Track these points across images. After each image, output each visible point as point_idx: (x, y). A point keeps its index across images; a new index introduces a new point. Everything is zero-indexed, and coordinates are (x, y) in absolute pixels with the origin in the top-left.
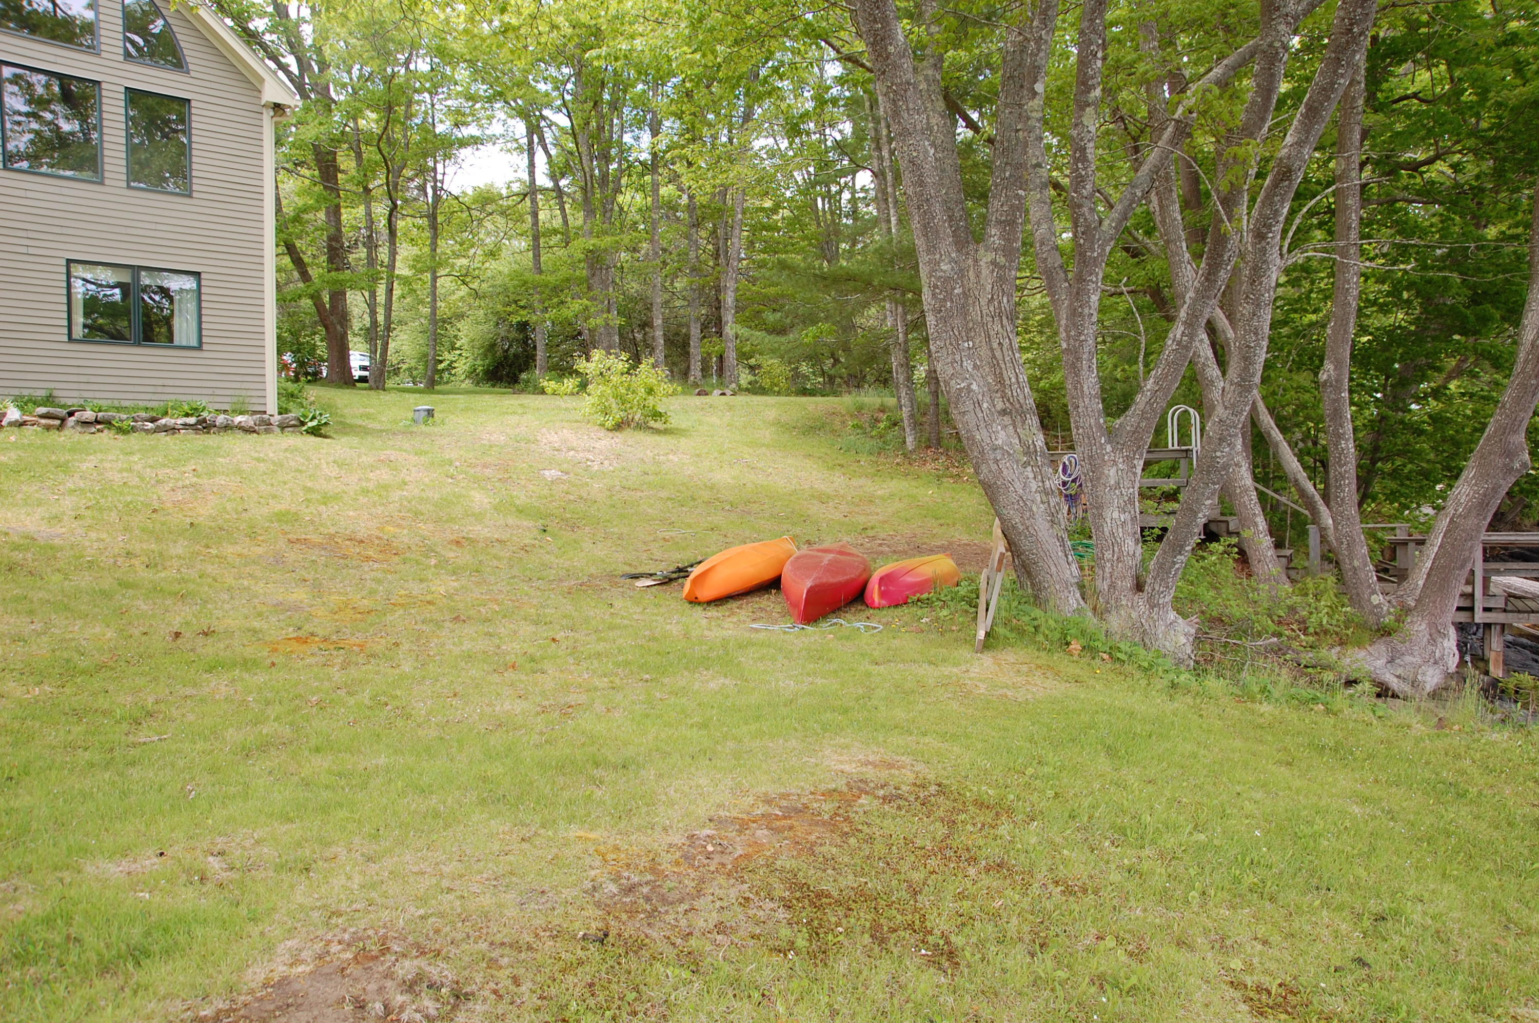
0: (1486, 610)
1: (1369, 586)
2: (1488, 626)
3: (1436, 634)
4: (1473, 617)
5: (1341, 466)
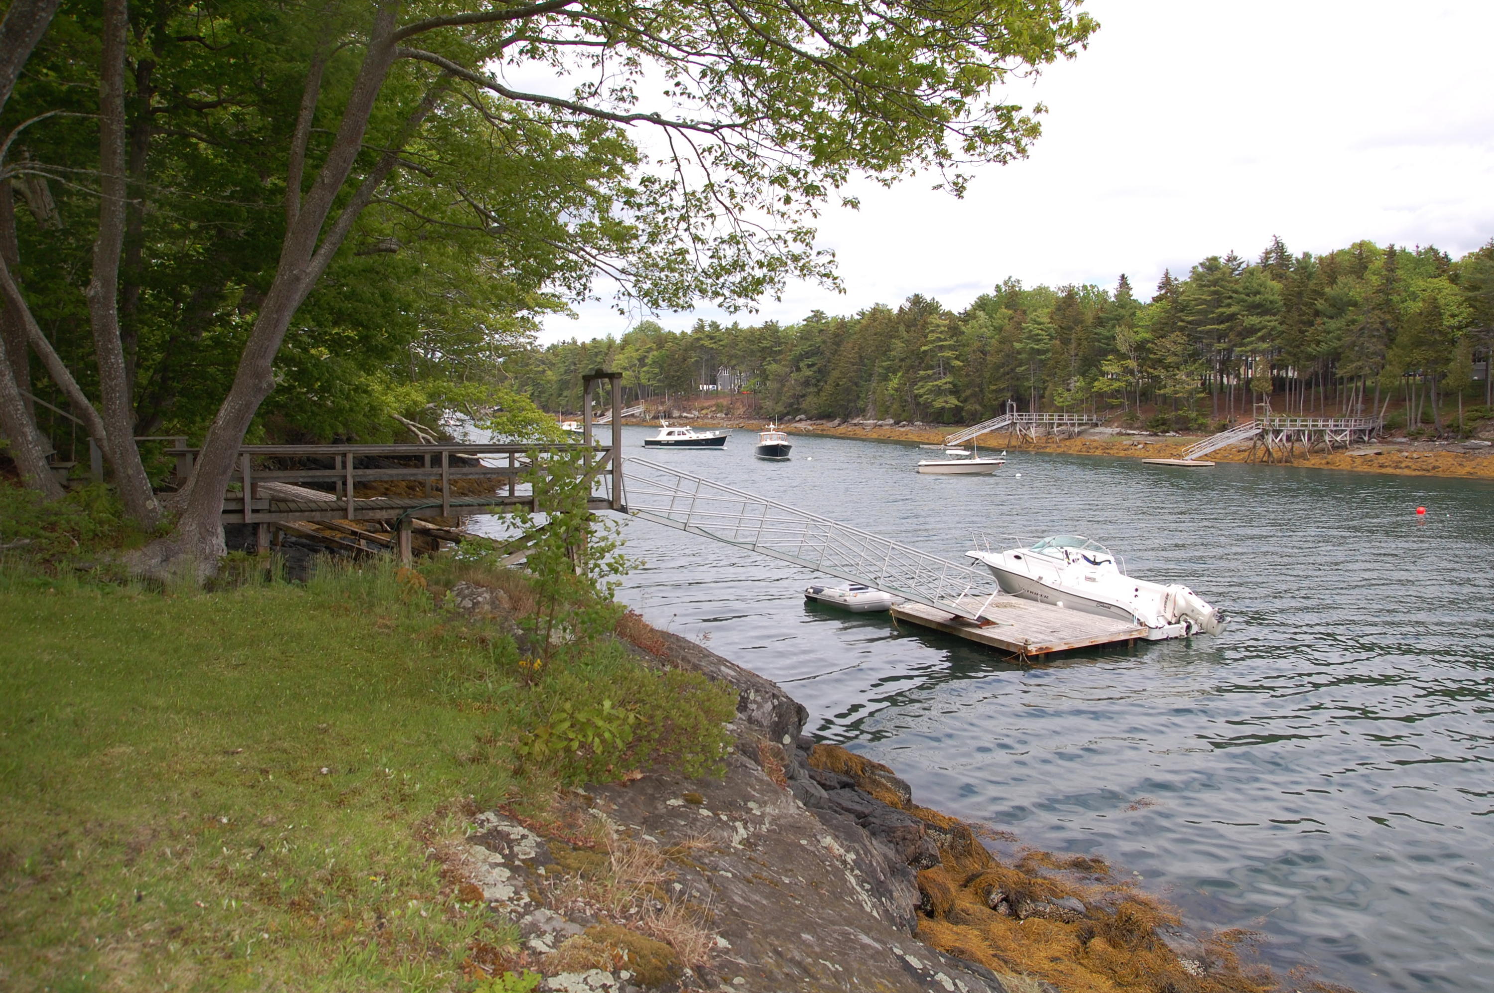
0: (255, 511)
1: (144, 492)
2: (256, 526)
3: (206, 533)
4: (244, 518)
5: (112, 380)
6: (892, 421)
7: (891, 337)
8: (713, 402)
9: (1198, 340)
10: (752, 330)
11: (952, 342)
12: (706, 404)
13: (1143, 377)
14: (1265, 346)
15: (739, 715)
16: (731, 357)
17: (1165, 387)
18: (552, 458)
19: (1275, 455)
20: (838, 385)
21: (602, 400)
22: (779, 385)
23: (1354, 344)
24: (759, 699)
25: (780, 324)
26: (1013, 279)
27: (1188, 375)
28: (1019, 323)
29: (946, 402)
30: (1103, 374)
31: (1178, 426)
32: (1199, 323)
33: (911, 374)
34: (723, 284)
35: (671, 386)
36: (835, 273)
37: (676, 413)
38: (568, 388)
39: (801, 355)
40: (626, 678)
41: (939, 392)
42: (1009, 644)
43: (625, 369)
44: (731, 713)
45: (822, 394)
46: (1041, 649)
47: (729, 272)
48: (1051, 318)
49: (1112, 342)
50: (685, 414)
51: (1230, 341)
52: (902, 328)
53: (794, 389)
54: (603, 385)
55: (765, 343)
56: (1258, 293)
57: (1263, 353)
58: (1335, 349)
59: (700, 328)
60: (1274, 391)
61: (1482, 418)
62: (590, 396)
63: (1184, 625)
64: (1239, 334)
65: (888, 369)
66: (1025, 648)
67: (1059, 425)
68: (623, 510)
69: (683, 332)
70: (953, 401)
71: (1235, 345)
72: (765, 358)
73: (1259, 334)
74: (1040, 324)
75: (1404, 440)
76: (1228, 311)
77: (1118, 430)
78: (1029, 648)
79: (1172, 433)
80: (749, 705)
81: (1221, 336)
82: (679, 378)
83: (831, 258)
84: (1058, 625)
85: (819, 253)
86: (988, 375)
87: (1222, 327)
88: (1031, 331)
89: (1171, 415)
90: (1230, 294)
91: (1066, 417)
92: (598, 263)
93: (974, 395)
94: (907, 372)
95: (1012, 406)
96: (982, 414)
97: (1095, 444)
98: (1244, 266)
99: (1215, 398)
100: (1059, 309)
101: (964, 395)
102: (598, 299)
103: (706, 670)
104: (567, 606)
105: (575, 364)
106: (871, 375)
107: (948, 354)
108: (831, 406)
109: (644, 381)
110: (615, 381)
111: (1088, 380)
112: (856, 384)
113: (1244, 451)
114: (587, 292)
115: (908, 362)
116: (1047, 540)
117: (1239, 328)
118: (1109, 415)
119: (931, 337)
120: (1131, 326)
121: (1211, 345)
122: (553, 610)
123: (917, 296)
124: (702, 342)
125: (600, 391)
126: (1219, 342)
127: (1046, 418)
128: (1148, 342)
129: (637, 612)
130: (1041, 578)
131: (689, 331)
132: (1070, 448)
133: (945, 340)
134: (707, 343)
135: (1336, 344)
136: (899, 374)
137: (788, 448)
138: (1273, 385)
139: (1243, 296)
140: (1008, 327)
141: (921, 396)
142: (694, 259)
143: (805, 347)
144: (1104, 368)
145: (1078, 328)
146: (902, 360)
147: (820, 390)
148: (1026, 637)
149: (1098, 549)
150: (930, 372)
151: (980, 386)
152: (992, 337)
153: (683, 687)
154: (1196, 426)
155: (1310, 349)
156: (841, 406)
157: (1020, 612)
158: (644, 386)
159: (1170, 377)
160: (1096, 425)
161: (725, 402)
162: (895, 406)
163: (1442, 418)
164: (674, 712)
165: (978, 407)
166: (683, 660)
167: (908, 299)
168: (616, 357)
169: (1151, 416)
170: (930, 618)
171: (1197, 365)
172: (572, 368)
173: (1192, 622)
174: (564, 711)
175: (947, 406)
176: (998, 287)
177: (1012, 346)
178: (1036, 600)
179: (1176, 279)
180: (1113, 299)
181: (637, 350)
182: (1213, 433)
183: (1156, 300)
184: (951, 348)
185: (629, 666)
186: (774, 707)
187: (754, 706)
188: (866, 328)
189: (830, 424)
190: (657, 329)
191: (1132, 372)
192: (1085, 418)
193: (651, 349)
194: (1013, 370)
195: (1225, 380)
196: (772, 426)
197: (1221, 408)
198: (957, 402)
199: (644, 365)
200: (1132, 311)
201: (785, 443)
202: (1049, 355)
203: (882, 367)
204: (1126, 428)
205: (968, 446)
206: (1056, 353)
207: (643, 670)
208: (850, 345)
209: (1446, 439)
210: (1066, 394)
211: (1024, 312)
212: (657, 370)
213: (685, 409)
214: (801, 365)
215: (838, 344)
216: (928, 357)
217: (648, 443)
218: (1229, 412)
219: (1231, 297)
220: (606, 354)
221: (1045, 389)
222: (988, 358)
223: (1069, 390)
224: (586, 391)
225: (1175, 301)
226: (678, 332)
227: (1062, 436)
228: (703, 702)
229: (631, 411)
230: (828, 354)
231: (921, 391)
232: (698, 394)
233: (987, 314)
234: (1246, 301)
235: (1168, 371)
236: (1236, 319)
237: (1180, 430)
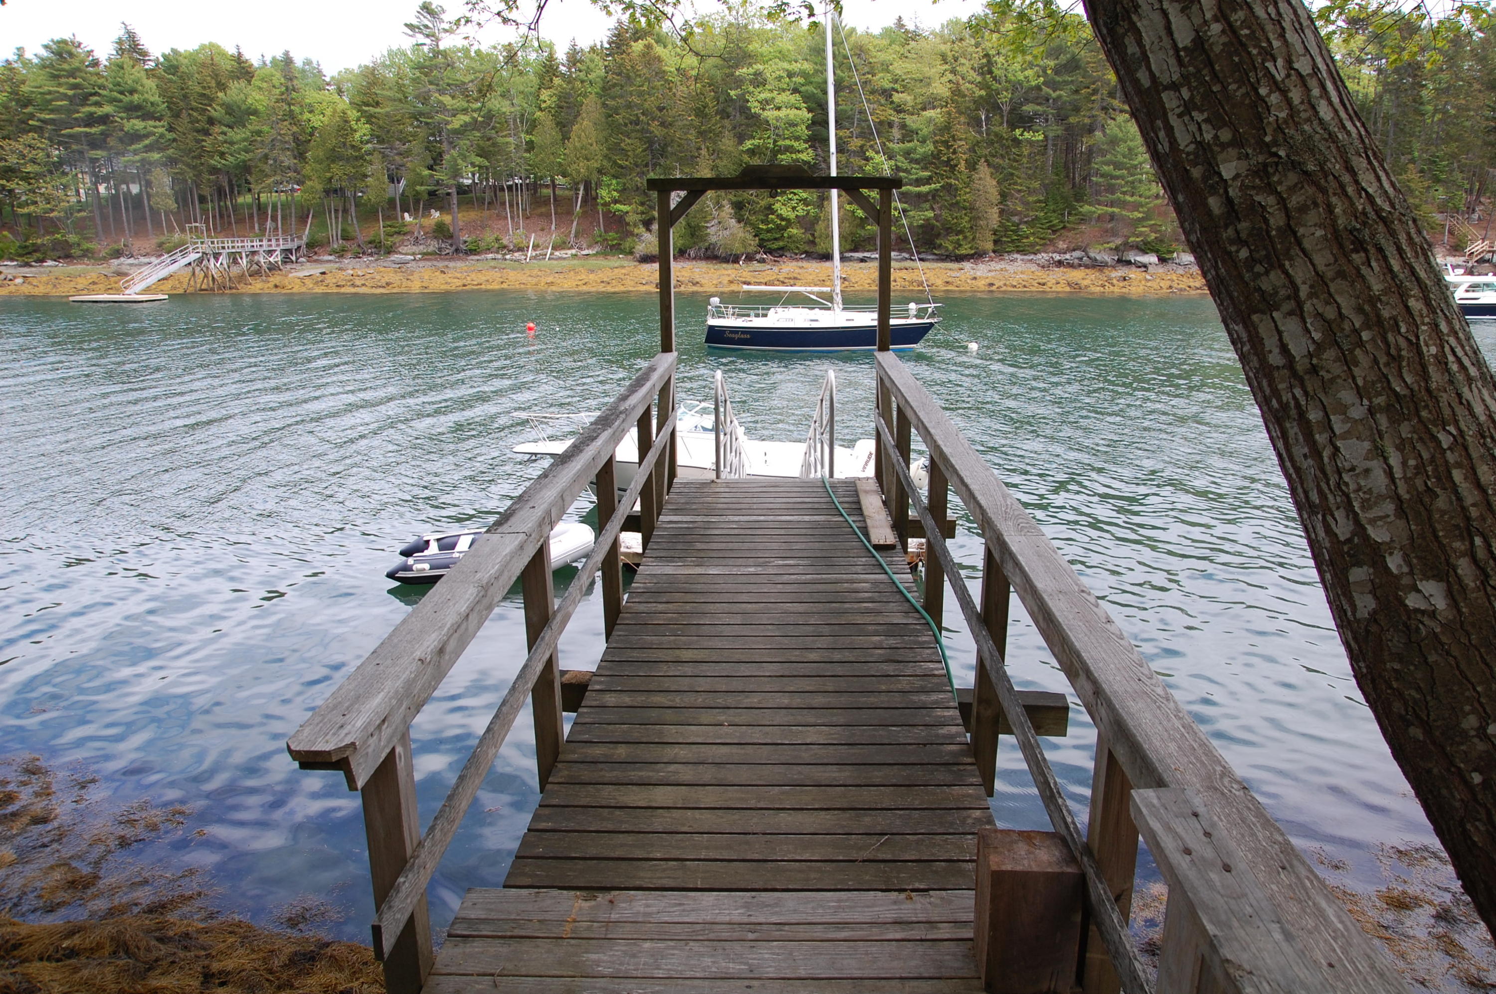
9: (64, 145)
14: (156, 156)
17: (28, 203)
23: (266, 157)
27: (58, 189)
31: (58, 254)
32: (62, 123)
51: (109, 148)
56: (132, 92)
58: (244, 161)
61: (399, 233)
64: (121, 140)
71: (116, 153)
73: (147, 142)
75: (331, 258)
76: (98, 111)
79: (50, 263)
81: (92, 142)
87: (94, 130)
89: (43, 240)
90: (96, 89)
99: (98, 218)
117: (119, 134)
126: (91, 148)
135: (244, 156)
139: (115, 94)
154: (80, 253)
155: (213, 162)
159: (33, 191)
163: (363, 233)
169: (16, 241)
171: (66, 177)
182: (105, 260)
209: (371, 255)
219: (98, 94)
234: (120, 101)
235: (30, 184)
236: (112, 122)
237: (59, 258)
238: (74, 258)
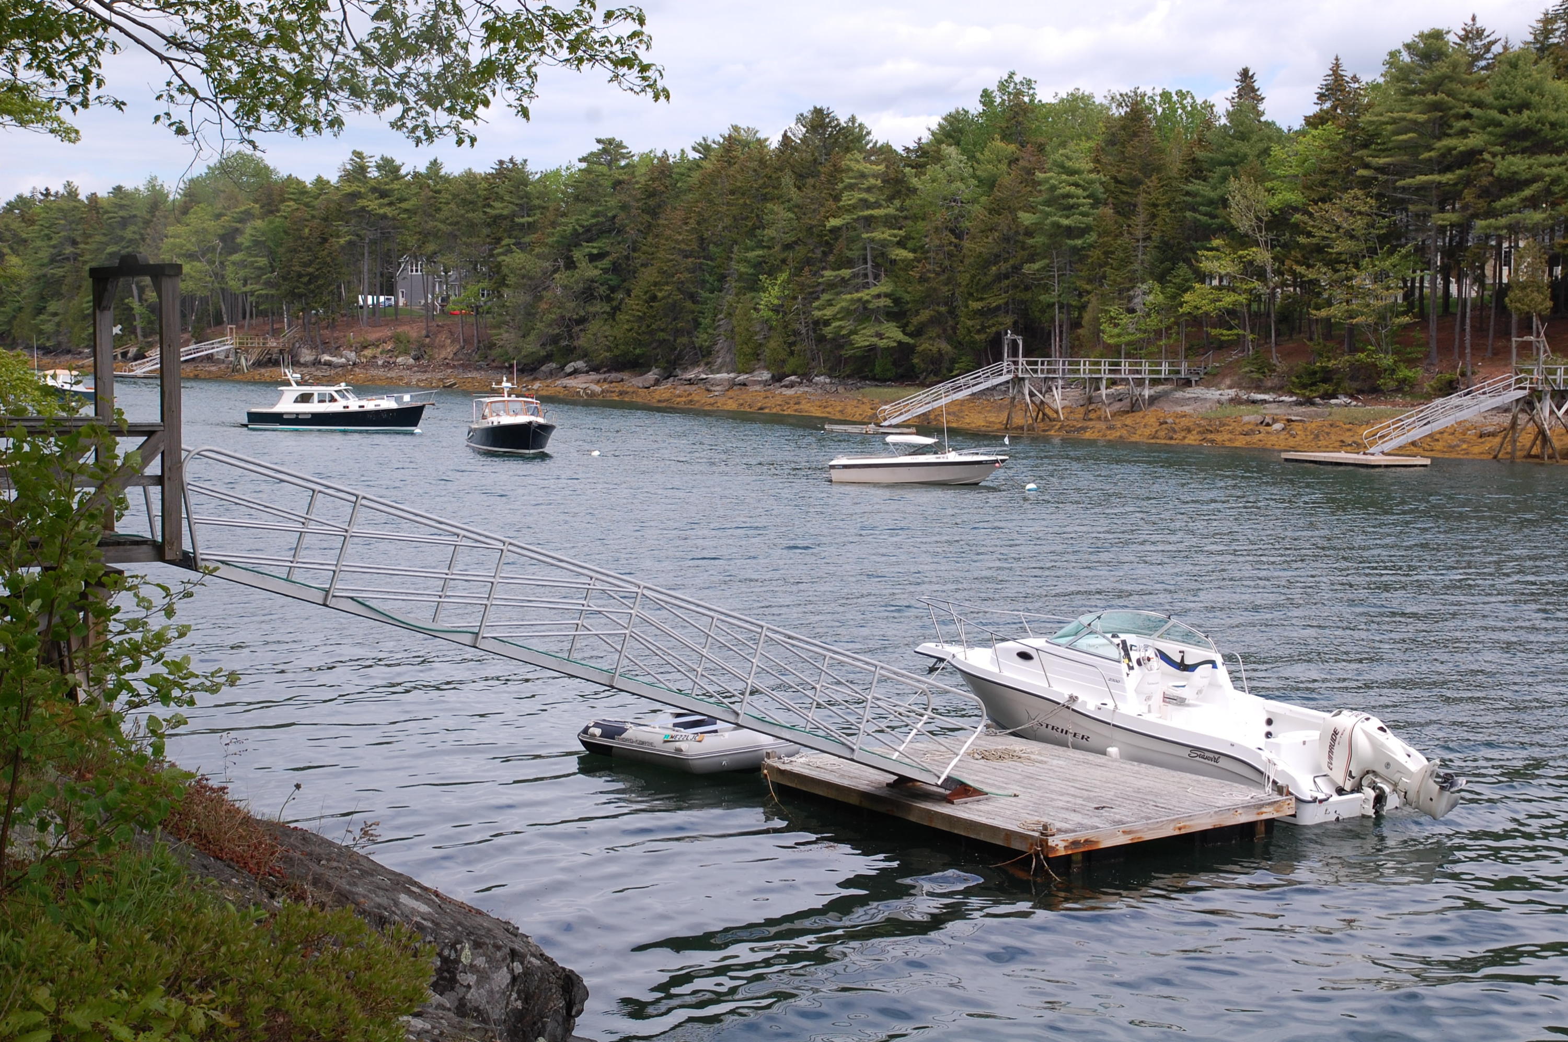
6: (766, 375)
7: (765, 198)
8: (387, 332)
9: (1399, 205)
10: (470, 179)
11: (891, 211)
12: (373, 336)
13: (1284, 284)
14: (1538, 216)
15: (436, 998)
16: (425, 236)
17: (1329, 303)
18: (17, 448)
19: (1557, 444)
20: (654, 298)
21: (138, 323)
22: (528, 298)
24: (481, 962)
25: (530, 168)
26: (1017, 79)
27: (1376, 279)
28: (1030, 172)
29: (880, 336)
30: (1202, 277)
31: (1355, 385)
32: (1402, 171)
33: (806, 276)
34: (403, 77)
35: (293, 296)
36: (645, 56)
37: (307, 355)
38: (58, 295)
39: (575, 234)
40: (184, 928)
41: (864, 313)
42: (1009, 834)
43: (191, 256)
44: (418, 991)
45: (621, 317)
46: (1075, 843)
47: (414, 52)
48: (1097, 161)
49: (1220, 212)
50: (326, 358)
51: (1465, 208)
52: (787, 180)
53: (561, 306)
54: (141, 290)
55: (498, 208)
56: (1524, 105)
57: (1534, 231)
59: (357, 171)
60: (1555, 309)
62: (109, 315)
63: (1372, 794)
64: (1485, 193)
65: (758, 265)
66: (1043, 843)
67: (1113, 383)
68: (188, 561)
69: (319, 180)
70: (893, 334)
71: (1476, 216)
72: (499, 240)
73: (1527, 192)
74: (1072, 172)
76: (1461, 145)
77: (1232, 393)
78: (1052, 842)
79: (1343, 400)
80: (461, 977)
81: (1446, 197)
82: (312, 278)
83: (636, 27)
84: (1110, 794)
85: (609, 15)
86: (964, 279)
87: (1448, 177)
88: (1053, 188)
89: (1340, 362)
90: (1467, 108)
91: (1125, 366)
92: (116, 19)
93: (936, 320)
94: (799, 271)
95: (1014, 343)
96: (953, 361)
97: (1185, 422)
98: (1497, 49)
99: (1433, 326)
100: (1112, 142)
101: (915, 321)
102: (119, 105)
103: (367, 905)
104: (51, 772)
105: (74, 243)
106: (722, 278)
107: (882, 234)
108: (639, 343)
109: (234, 284)
110: (166, 283)
111: (1170, 290)
112: (693, 297)
113: (1493, 434)
114: (92, 86)
115: (801, 251)
116: (1085, 619)
117: (1485, 181)
118: (1213, 362)
119: (848, 199)
120: (1260, 178)
121: (1426, 216)
122: (15, 782)
123: (818, 112)
124: (361, 203)
125: (136, 304)
126: (1442, 210)
127: (1084, 368)
128: (1296, 209)
129: (214, 783)
130: (1073, 699)
131: (333, 177)
132: (1133, 429)
133: (877, 205)
134: (373, 204)
136: (783, 277)
137: (546, 429)
138: (1554, 298)
139: (1494, 114)
140: (1008, 179)
141: (827, 323)
142: (339, 17)
143: (585, 217)
144: (1206, 265)
145: (1152, 182)
146: (788, 247)
147: (616, 309)
148: (1045, 819)
149: (1187, 637)
150: (846, 273)
151: (949, 302)
152: (974, 201)
153: (311, 942)
154: (1393, 384)
156: (662, 342)
157: (1032, 769)
158: (236, 296)
159: (1340, 283)
160: (1188, 383)
161: (413, 332)
162: (772, 344)
164: (290, 997)
165: (945, 346)
166: (315, 882)
167: (800, 119)
168: (171, 230)
169: (1301, 364)
170: (845, 782)
171: (1395, 258)
172: (69, 250)
173: (1387, 789)
174: (35, 1007)
175: (882, 343)
176: (986, 96)
177: (1015, 220)
178: (1064, 744)
179: (1355, 79)
180: (1223, 121)
181: (218, 216)
182: (1429, 398)
183: (1313, 122)
184: (890, 222)
185: (192, 900)
186: (514, 979)
187: (471, 979)
188: (712, 178)
189: (638, 381)
190: (262, 172)
191: (1261, 274)
192: (1165, 367)
193: (247, 216)
194: (1016, 269)
195: (1454, 289)
196: (506, 385)
197: (1445, 348)
198: (900, 336)
199: (235, 249)
200: (1261, 146)
201: (541, 420)
202: (1092, 237)
203: (746, 260)
204: (1249, 389)
205: (923, 426)
206: (1106, 233)
207: (223, 908)
208: (680, 214)
210: (1125, 319)
211: (1041, 148)
212: (263, 261)
213: (326, 346)
214: (577, 255)
215: (654, 213)
216: (842, 242)
217: (256, 418)
218: (1462, 355)
219: (1468, 116)
220: (147, 223)
221: (1083, 307)
222: (966, 244)
223: (1132, 311)
224: (99, 303)
225: (1352, 125)
226: (308, 179)
227: (1117, 406)
228: (358, 970)
229: (205, 349)
230: (632, 233)
231: (828, 312)
232: (353, 314)
233: (964, 151)
234: (1499, 124)
235: (1336, 271)
236: (1478, 162)
237: (1360, 392)
238: (1382, 391)
